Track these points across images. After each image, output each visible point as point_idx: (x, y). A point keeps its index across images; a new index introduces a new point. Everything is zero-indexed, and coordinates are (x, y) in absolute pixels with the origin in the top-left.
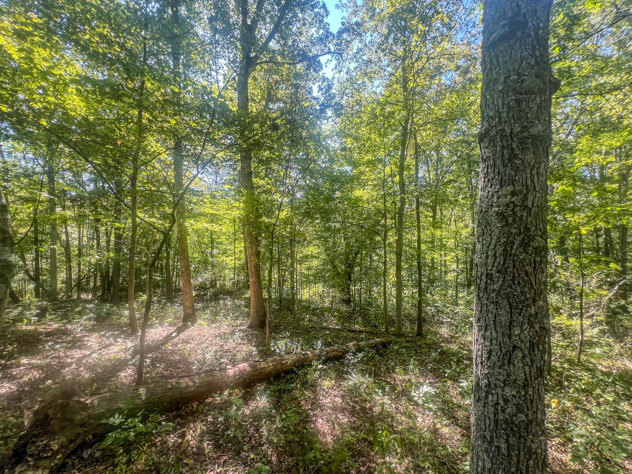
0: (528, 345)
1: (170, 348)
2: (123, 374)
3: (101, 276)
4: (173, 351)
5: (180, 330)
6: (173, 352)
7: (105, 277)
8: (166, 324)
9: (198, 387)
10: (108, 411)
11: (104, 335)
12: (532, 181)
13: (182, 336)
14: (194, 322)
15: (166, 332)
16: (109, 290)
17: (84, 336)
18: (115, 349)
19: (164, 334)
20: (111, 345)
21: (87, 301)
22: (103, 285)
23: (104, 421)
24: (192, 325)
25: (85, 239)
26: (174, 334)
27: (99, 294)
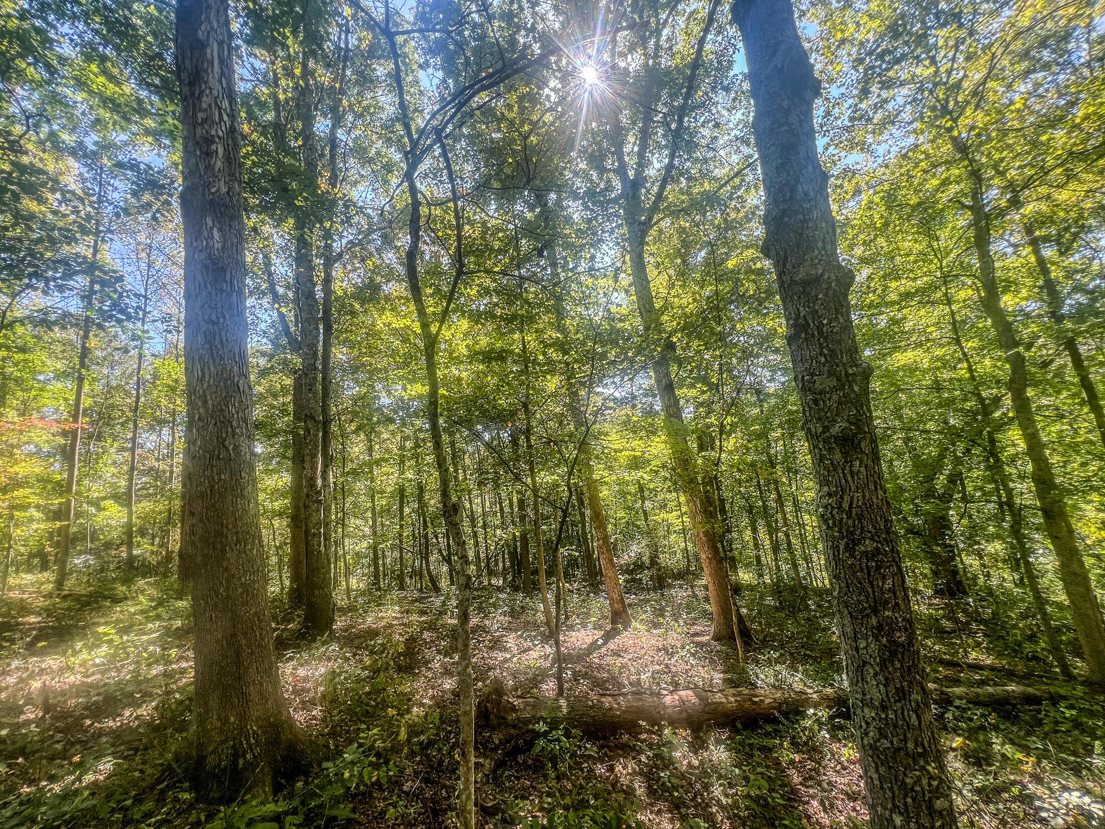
0: (878, 660)
1: (596, 660)
2: (544, 687)
3: (509, 553)
4: (600, 665)
5: (608, 637)
6: (600, 667)
7: (513, 555)
8: (590, 626)
9: (624, 712)
10: (534, 717)
11: (521, 636)
12: (846, 481)
13: (612, 645)
14: (627, 625)
15: (590, 638)
16: (519, 572)
17: (502, 636)
18: (534, 654)
19: (589, 640)
20: (529, 649)
21: (499, 589)
22: (512, 566)
23: (531, 727)
24: (625, 629)
25: (488, 504)
26: (600, 642)
27: (510, 578)
